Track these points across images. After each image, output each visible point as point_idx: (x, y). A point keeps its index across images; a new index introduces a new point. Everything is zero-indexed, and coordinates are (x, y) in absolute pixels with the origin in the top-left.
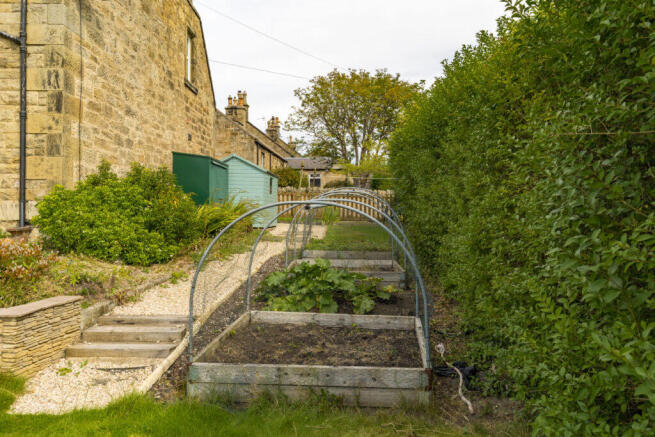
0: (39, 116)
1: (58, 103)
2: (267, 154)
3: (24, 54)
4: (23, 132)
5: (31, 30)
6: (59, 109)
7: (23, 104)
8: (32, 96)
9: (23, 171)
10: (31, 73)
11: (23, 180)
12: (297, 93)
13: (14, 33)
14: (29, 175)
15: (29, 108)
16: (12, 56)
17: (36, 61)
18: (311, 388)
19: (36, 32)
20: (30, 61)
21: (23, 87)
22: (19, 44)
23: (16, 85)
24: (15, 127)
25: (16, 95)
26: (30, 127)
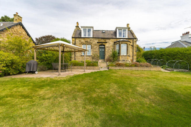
9: (133, 57)
10: (134, 49)
13: (132, 45)
16: (132, 47)
21: (133, 50)
22: (133, 46)
23: (132, 50)
24: (132, 53)
25: (132, 51)
26: (134, 53)
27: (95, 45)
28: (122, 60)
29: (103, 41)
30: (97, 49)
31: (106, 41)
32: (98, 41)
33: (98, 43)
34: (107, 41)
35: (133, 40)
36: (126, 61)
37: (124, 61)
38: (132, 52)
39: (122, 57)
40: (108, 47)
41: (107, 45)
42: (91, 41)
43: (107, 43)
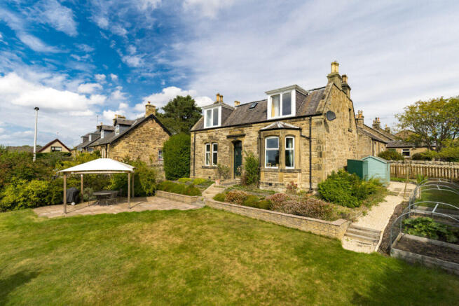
0: (315, 158)
1: (320, 155)
2: (377, 143)
3: (310, 141)
4: (310, 163)
5: (312, 134)
6: (321, 157)
7: (310, 155)
8: (313, 153)
9: (310, 174)
10: (312, 146)
11: (310, 177)
12: (396, 116)
13: (308, 136)
14: (312, 175)
15: (312, 156)
16: (307, 142)
17: (314, 142)
18: (434, 264)
19: (314, 134)
20: (312, 143)
21: (310, 151)
22: (309, 139)
23: (308, 150)
24: (308, 161)
25: (309, 153)
26: (313, 162)
27: (224, 143)
28: (267, 183)
29: (237, 132)
30: (227, 152)
31: (242, 131)
32: (228, 134)
33: (228, 137)
34: (246, 130)
35: (310, 120)
36: (276, 185)
37: (270, 184)
38: (308, 158)
39: (266, 175)
40: (247, 146)
41: (245, 141)
42: (217, 136)
43: (244, 135)
